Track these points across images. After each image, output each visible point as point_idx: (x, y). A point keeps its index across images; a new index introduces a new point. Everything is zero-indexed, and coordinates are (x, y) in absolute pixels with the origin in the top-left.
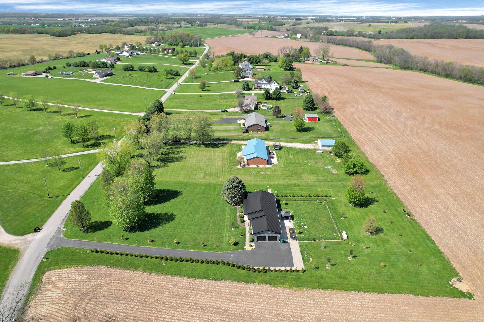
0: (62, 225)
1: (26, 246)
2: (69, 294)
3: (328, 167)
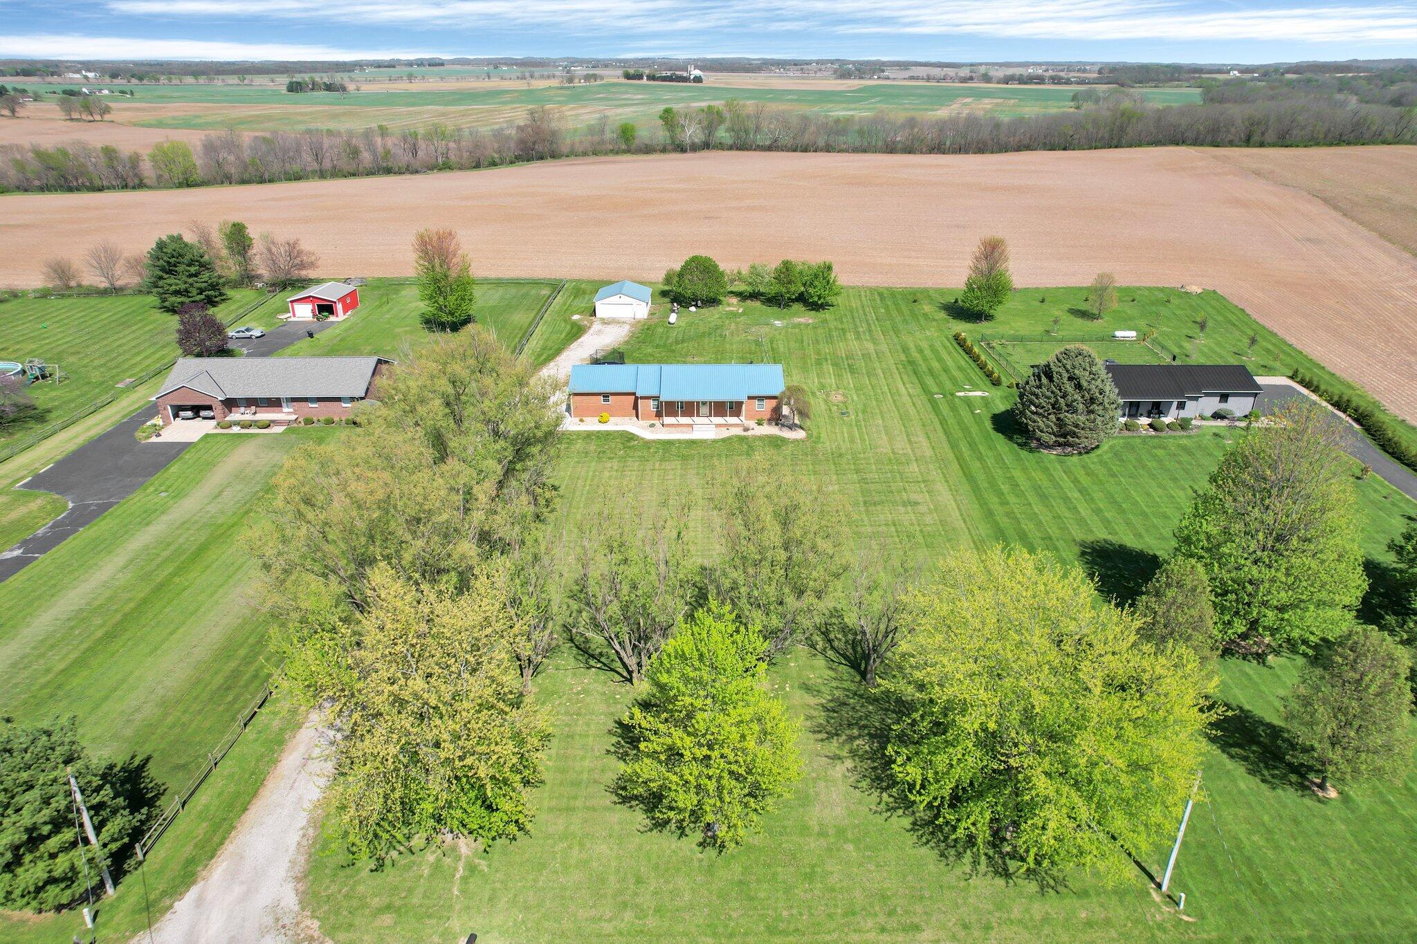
3: (778, 323)
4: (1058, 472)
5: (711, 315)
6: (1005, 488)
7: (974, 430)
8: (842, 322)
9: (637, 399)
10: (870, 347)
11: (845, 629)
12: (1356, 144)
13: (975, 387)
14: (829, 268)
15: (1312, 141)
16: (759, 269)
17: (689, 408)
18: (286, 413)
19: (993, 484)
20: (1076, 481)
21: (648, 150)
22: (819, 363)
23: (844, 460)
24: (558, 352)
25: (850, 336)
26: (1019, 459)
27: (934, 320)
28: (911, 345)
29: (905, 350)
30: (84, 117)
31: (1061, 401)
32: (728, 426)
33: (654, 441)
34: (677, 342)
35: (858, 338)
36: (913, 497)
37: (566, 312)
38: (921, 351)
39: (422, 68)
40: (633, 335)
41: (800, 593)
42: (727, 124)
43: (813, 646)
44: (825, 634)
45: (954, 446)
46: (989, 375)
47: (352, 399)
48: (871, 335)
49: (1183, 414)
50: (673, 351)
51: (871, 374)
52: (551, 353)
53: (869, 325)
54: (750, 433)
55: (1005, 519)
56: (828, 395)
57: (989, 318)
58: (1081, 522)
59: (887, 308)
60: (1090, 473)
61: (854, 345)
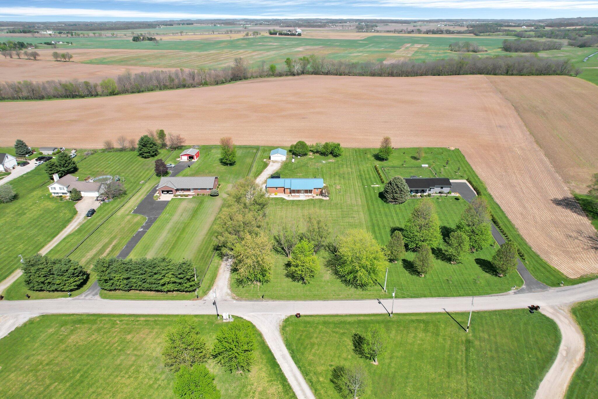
0: (509, 293)
1: (561, 307)
2: (574, 259)
3: (324, 162)
4: (392, 209)
5: (304, 158)
6: (377, 213)
7: (373, 197)
8: (343, 161)
9: (285, 189)
10: (350, 170)
11: (333, 246)
12: (547, 75)
13: (377, 184)
14: (339, 145)
15: (531, 74)
16: (319, 145)
17: (298, 191)
18: (191, 193)
19: (375, 212)
20: (396, 211)
21: (280, 75)
22: (335, 176)
23: (338, 206)
24: (261, 172)
25: (345, 166)
26: (383, 205)
27: (370, 160)
28: (362, 170)
29: (360, 171)
30: (62, 60)
31: (394, 190)
32: (309, 196)
33: (289, 200)
34: (295, 169)
35: (347, 167)
36: (354, 215)
37: (262, 157)
38: (364, 172)
39: (184, 26)
40: (282, 166)
41: (322, 237)
42: (311, 64)
43: (326, 250)
44: (329, 247)
45: (367, 202)
46: (381, 180)
47: (210, 189)
48: (351, 166)
49: (430, 192)
50: (294, 172)
51: (349, 179)
52: (258, 173)
53: (350, 162)
54: (314, 198)
55: (375, 221)
56: (336, 186)
57: (386, 159)
58: (394, 222)
59: (357, 156)
60: (400, 209)
61: (345, 169)
